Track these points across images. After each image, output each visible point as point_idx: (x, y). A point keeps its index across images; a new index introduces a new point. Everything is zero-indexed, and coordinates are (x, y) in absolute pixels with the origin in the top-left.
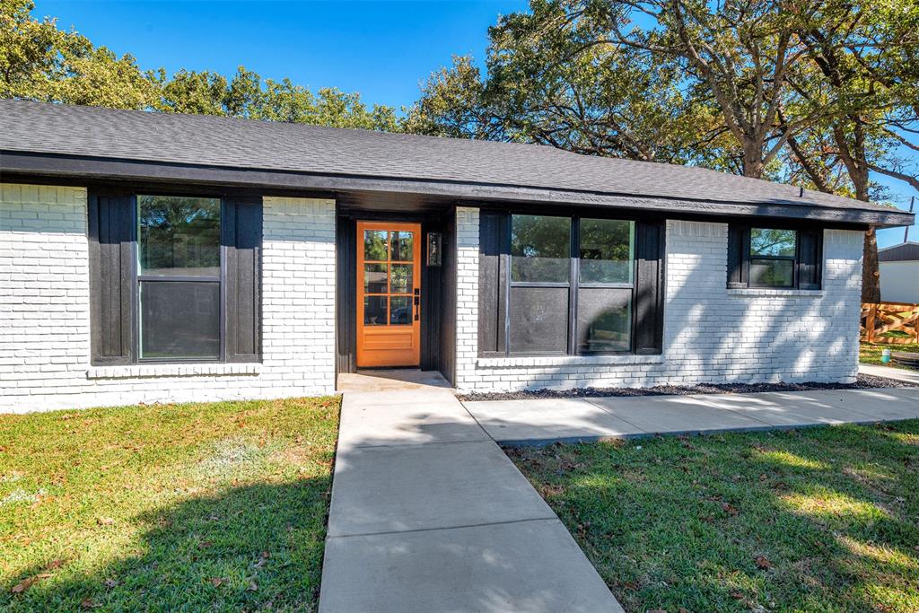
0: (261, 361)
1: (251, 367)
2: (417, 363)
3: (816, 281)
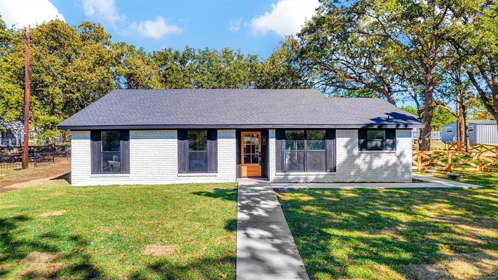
0: (217, 173)
1: (215, 174)
2: (260, 176)
3: (394, 147)
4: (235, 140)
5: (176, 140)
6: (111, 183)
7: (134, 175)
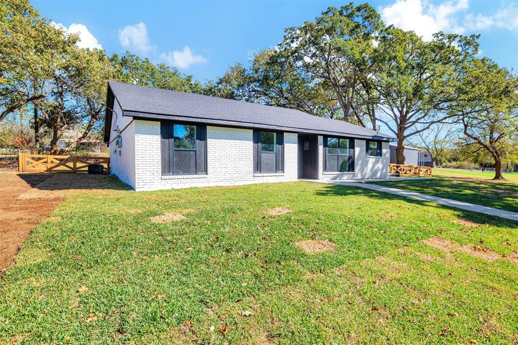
0: (284, 172)
3: (381, 154)
4: (297, 145)
5: (251, 143)
6: (187, 186)
7: (212, 176)
